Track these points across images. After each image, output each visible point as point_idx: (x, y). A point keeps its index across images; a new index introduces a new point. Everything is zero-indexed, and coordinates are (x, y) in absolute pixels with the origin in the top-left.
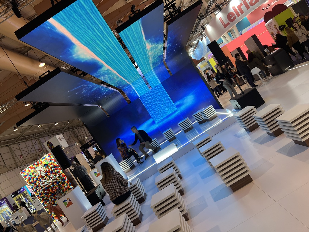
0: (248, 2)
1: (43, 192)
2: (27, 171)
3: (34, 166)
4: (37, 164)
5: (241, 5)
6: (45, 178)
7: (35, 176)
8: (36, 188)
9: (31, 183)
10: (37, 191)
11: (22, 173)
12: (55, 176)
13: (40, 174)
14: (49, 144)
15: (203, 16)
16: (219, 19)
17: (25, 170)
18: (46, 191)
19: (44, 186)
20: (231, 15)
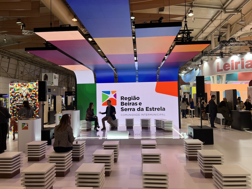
0: (245, 64)
1: (16, 107)
2: (15, 86)
3: (22, 85)
4: (24, 85)
5: (239, 63)
6: (24, 99)
7: (18, 93)
8: (13, 101)
9: (12, 95)
10: (13, 104)
11: (11, 85)
12: (32, 101)
13: (22, 93)
14: (46, 76)
15: (207, 54)
16: (217, 63)
17: (14, 84)
18: (18, 108)
19: (19, 103)
20: (227, 65)
